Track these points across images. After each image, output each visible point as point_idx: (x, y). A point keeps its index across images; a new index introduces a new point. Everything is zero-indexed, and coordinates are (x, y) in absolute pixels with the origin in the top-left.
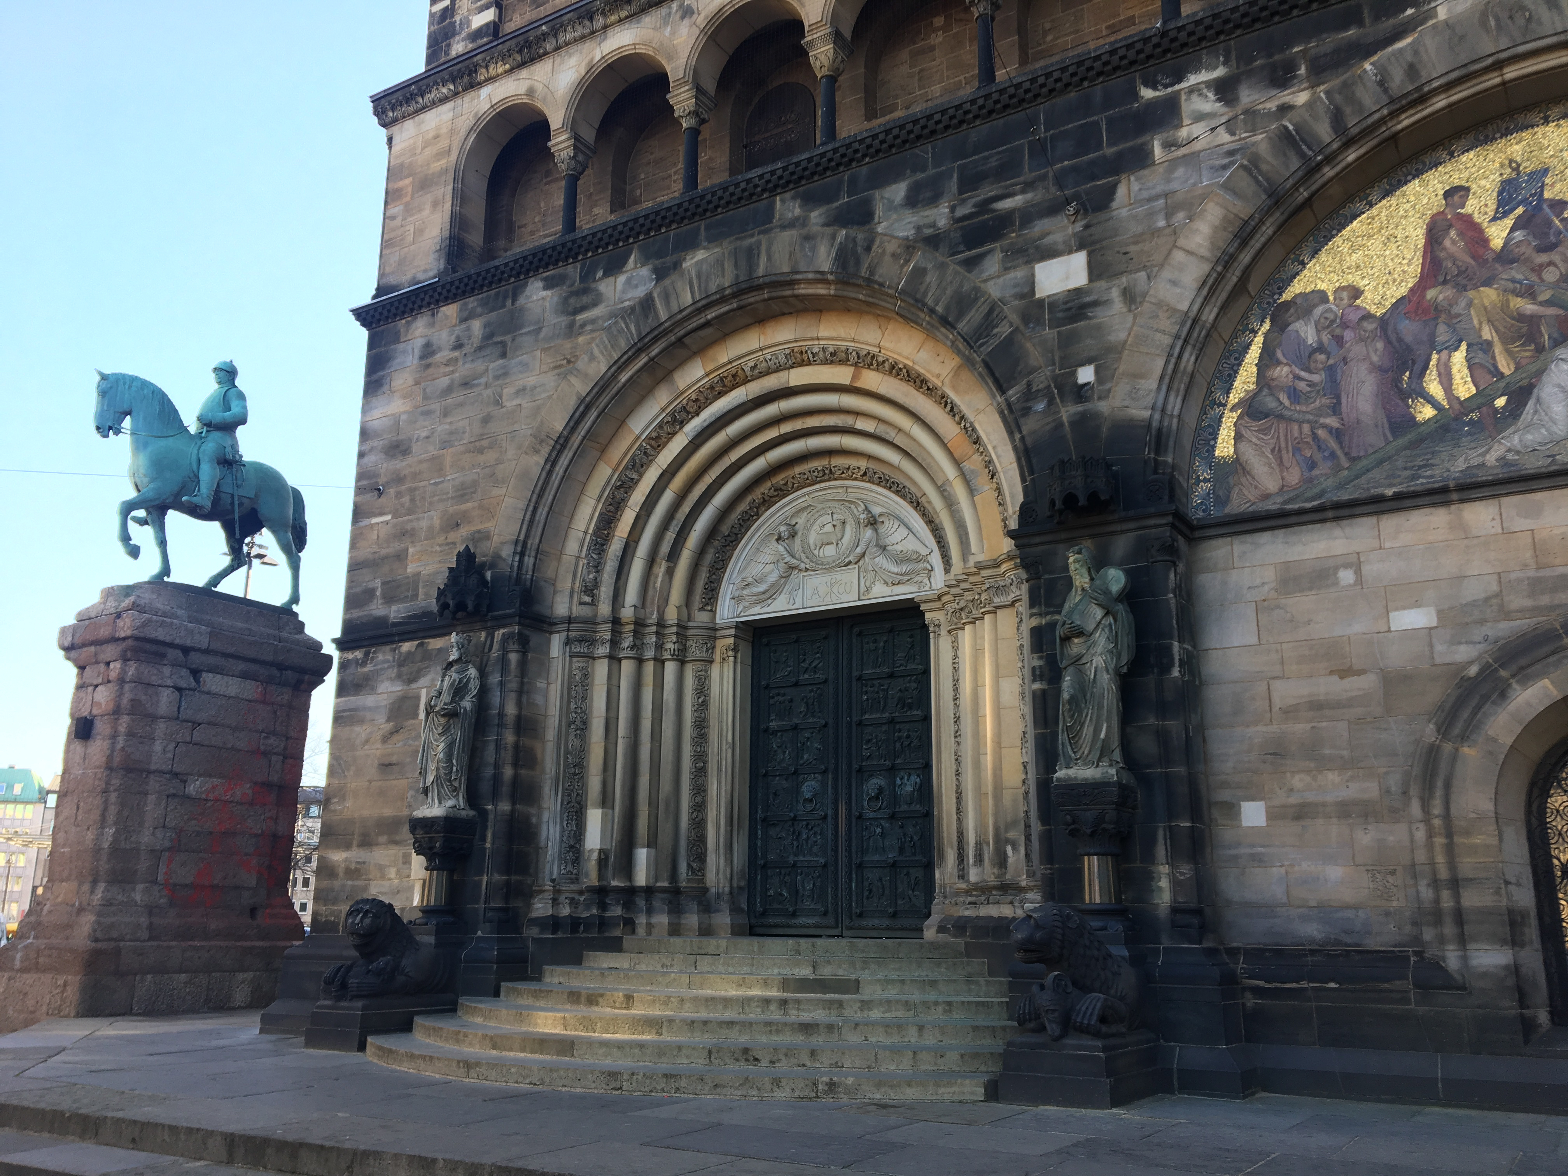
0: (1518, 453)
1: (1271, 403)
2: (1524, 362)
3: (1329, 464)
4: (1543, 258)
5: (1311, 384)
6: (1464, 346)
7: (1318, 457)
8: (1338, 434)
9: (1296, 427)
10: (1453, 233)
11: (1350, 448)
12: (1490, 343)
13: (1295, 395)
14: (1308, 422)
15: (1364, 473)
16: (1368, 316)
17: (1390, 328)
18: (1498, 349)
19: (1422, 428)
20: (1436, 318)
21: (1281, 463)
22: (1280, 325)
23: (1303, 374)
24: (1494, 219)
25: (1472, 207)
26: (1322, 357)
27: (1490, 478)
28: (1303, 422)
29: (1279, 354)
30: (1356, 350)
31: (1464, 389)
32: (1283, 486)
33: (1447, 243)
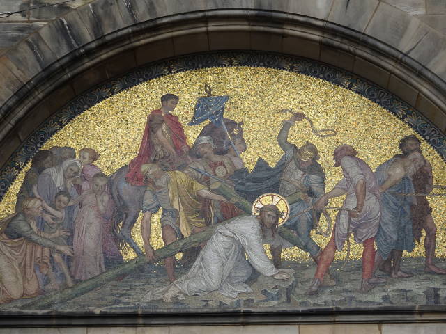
0: (185, 295)
1: (23, 227)
2: (197, 230)
3: (59, 282)
4: (217, 159)
5: (55, 218)
6: (161, 211)
7: (52, 275)
8: (68, 260)
9: (39, 250)
10: (164, 127)
11: (75, 272)
12: (177, 212)
13: (42, 224)
14: (49, 247)
15: (82, 294)
16: (101, 175)
17: (114, 188)
18: (182, 217)
19: (127, 266)
20: (146, 186)
21: (24, 276)
22: (38, 168)
23: (50, 209)
24: (191, 124)
25: (178, 111)
26: (65, 199)
27: (165, 311)
28: (44, 246)
29: (35, 190)
30: (90, 199)
31: (157, 243)
32: (24, 294)
33: (159, 133)
